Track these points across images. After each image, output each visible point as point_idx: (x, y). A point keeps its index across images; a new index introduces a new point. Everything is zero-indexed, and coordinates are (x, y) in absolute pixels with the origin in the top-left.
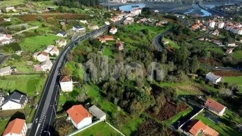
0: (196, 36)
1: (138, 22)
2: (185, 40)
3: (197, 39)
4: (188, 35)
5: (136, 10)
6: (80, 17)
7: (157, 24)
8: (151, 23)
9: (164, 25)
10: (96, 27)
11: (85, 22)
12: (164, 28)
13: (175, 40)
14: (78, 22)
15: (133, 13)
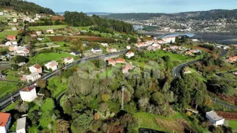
0: (230, 69)
1: (164, 49)
2: (214, 71)
3: (231, 72)
4: (220, 66)
5: (169, 37)
6: (103, 40)
7: (186, 52)
8: (181, 51)
9: (195, 54)
10: (114, 50)
11: (106, 45)
12: (193, 57)
13: (200, 71)
14: (98, 45)
15: (165, 40)
